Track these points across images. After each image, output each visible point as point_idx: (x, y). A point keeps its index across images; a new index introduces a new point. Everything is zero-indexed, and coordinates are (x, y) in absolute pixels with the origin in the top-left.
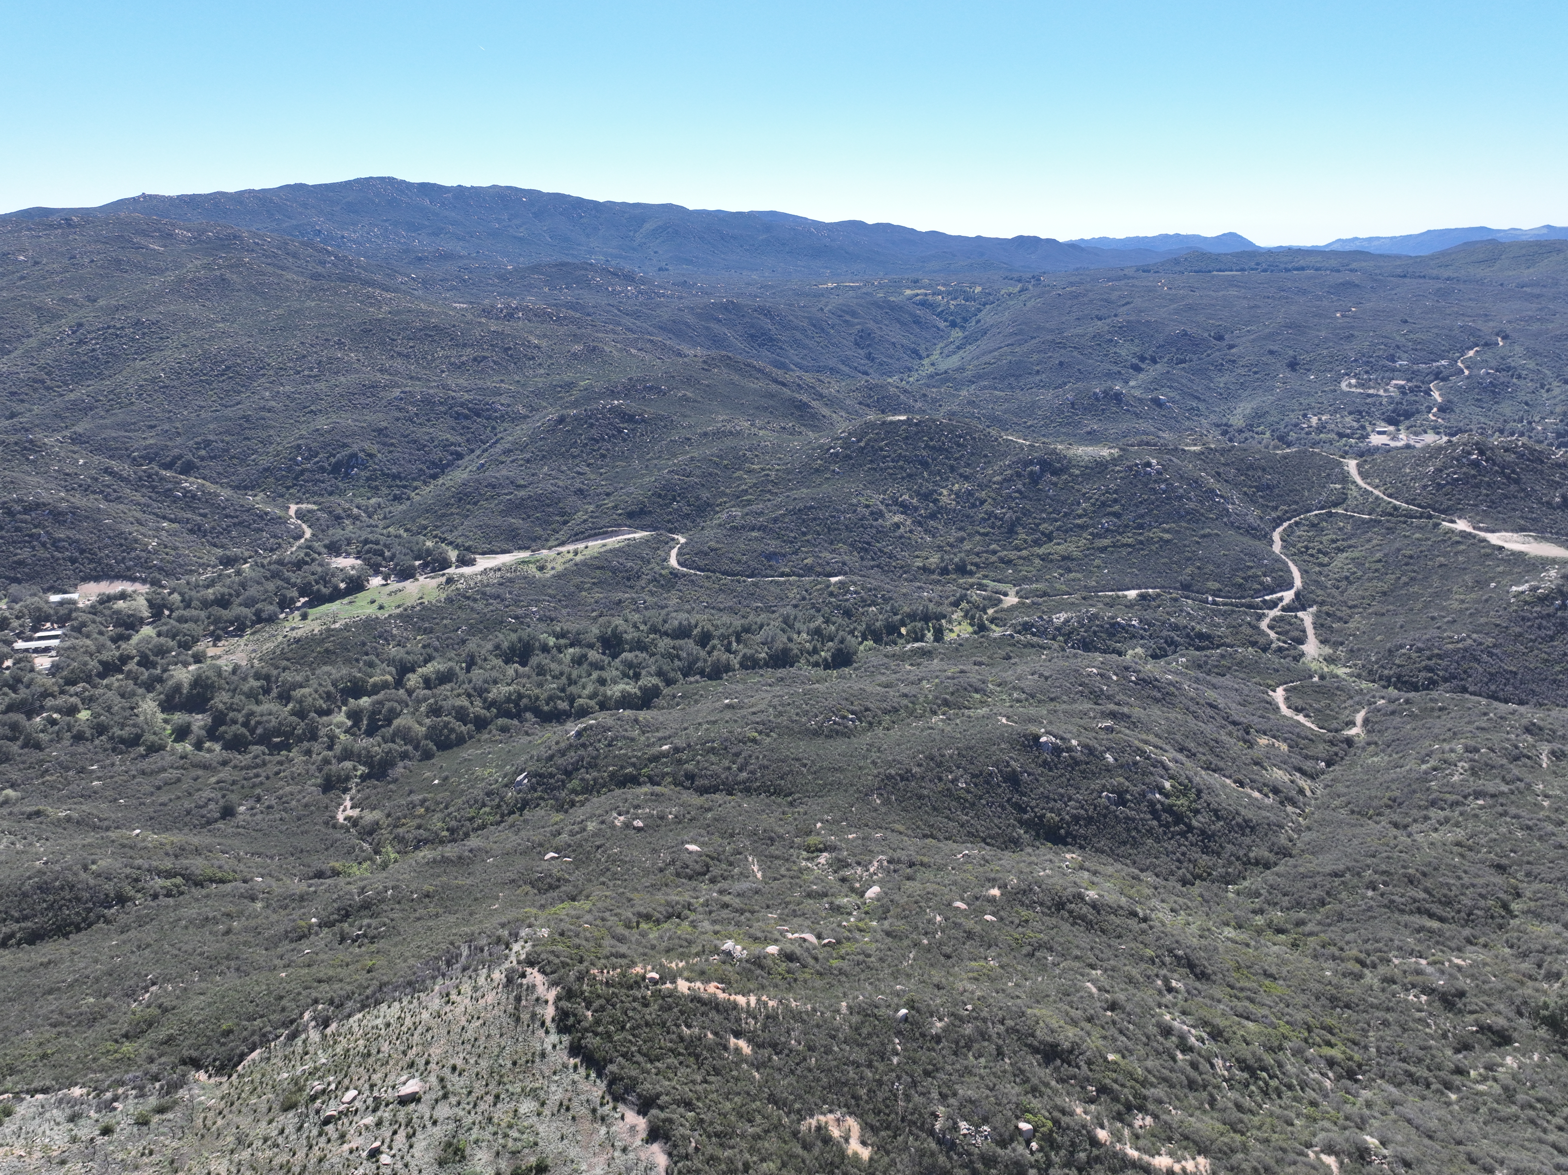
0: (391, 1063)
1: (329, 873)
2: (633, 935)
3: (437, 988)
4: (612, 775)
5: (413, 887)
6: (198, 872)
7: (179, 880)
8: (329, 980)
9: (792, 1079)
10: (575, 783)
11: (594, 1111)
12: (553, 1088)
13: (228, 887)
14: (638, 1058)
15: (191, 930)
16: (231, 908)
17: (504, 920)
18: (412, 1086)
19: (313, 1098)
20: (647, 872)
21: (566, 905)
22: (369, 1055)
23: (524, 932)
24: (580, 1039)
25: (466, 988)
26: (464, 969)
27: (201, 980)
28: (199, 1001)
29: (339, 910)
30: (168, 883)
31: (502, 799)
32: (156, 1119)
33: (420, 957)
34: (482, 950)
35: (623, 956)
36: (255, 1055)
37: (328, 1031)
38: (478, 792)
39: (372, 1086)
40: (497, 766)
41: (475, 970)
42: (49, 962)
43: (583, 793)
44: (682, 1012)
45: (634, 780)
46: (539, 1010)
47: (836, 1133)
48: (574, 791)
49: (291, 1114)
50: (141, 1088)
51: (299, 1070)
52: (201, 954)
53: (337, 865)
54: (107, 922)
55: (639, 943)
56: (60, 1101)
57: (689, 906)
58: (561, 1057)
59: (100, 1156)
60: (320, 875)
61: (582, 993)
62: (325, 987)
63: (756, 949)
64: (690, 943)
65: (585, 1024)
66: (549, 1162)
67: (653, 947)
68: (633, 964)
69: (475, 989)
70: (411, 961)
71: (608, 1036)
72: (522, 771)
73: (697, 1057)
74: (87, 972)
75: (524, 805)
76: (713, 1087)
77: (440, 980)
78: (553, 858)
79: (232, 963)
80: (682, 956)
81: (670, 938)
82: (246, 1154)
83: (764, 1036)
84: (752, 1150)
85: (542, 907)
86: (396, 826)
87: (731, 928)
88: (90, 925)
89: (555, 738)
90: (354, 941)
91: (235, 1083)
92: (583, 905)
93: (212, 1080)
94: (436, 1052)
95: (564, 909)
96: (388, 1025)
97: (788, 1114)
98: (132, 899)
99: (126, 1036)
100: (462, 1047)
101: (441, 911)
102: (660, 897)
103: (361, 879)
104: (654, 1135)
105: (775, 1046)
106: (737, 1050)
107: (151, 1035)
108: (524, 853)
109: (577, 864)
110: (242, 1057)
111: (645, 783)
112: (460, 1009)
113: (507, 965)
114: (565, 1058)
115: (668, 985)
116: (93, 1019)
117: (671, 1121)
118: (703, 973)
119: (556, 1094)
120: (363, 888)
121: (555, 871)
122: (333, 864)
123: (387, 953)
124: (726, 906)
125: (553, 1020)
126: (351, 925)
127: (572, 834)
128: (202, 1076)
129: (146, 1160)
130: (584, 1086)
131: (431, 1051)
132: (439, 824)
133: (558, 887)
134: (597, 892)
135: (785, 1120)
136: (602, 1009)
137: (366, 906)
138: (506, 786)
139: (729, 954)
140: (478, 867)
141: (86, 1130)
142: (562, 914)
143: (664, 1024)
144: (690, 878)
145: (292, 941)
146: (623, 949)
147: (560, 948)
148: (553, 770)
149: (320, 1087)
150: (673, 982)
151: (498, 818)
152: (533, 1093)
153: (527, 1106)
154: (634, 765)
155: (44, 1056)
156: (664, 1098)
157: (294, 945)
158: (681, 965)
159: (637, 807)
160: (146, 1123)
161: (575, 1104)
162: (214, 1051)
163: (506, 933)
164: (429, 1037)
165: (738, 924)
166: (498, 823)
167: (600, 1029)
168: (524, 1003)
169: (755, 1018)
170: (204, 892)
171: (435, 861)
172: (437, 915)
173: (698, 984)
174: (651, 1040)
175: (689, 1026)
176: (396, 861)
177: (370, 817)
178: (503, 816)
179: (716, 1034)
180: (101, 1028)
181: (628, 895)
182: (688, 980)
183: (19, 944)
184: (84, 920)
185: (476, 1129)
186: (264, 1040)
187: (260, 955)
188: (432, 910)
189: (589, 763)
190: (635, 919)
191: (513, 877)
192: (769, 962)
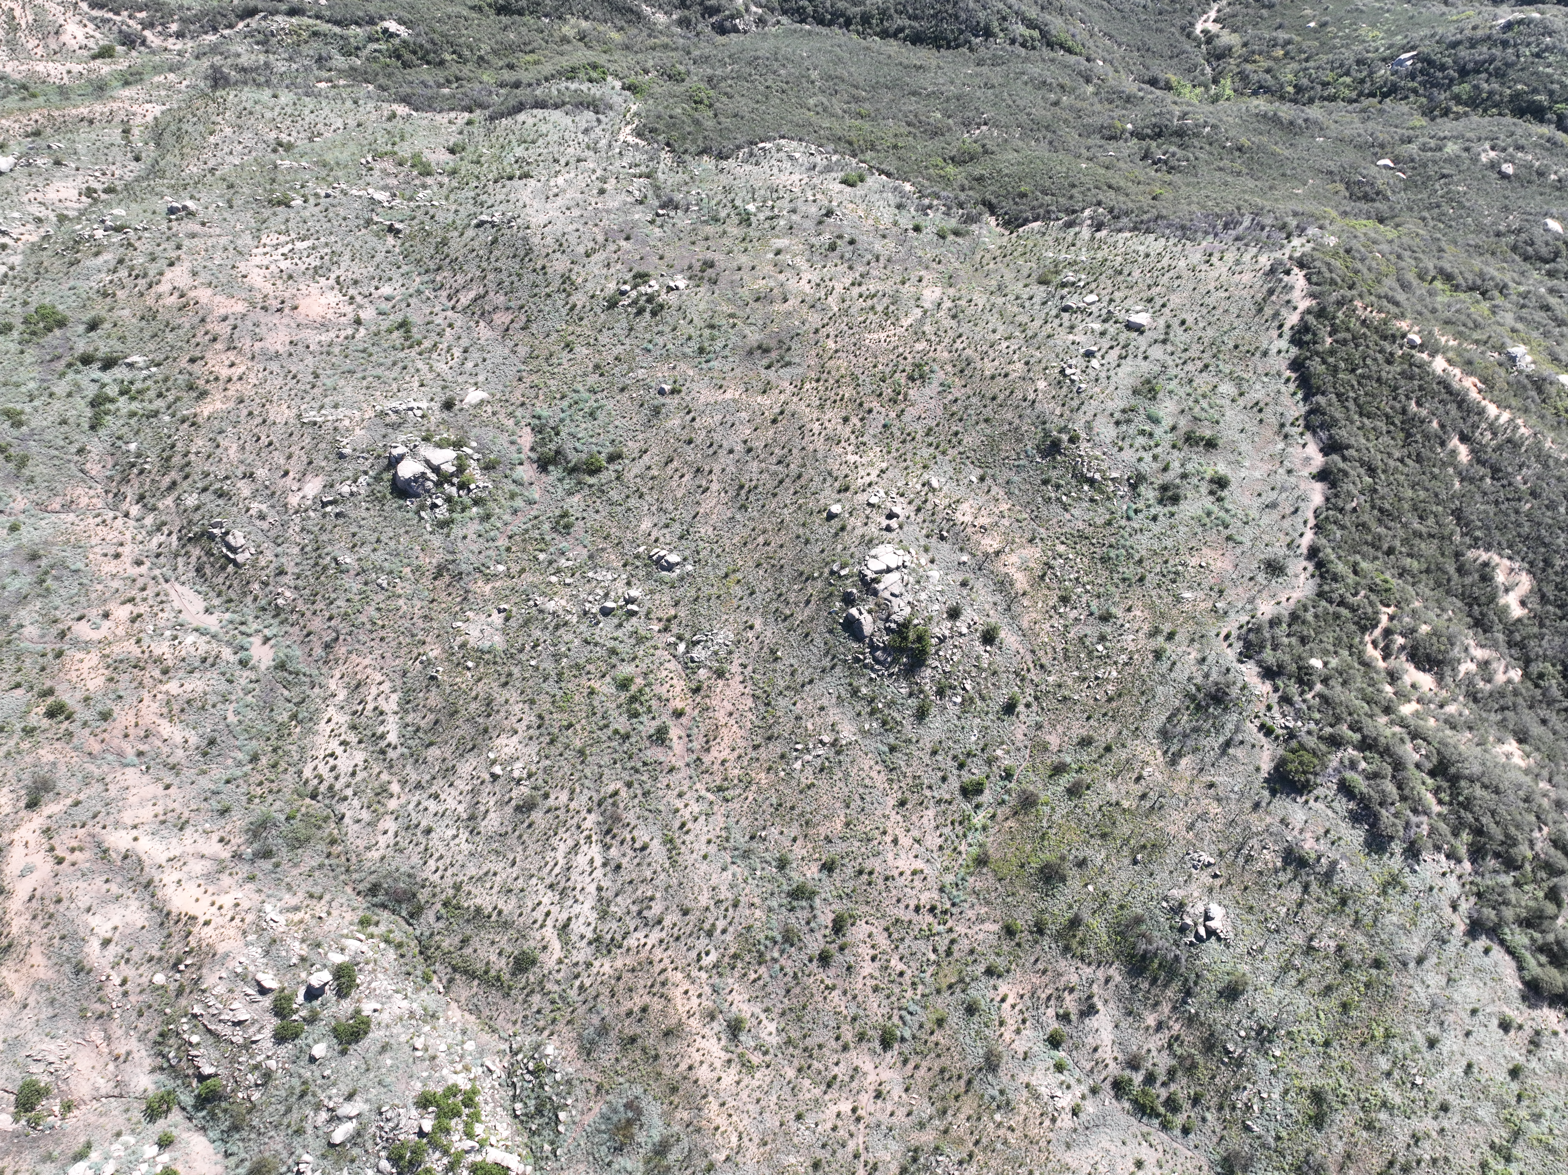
0: (1135, 289)
1: (1162, 84)
2: (1421, 289)
3: (1204, 243)
4: (1516, 96)
5: (1230, 134)
6: (1054, 32)
7: (1036, 34)
8: (1117, 190)
9: (1491, 509)
10: (1464, 89)
11: (1282, 425)
12: (1258, 386)
13: (1072, 59)
14: (1351, 405)
15: (1029, 88)
16: (1067, 81)
17: (1299, 209)
18: (1142, 319)
19: (1064, 285)
20: (1480, 229)
21: (1370, 223)
22: (1120, 273)
23: (1312, 231)
24: (1307, 358)
25: (1230, 257)
26: (1237, 239)
27: (1020, 139)
28: (1012, 156)
29: (1155, 125)
30: (1027, 32)
31: (1370, 74)
32: (951, 238)
33: (1204, 207)
34: (1263, 229)
35: (1397, 304)
36: (1036, 225)
37: (1098, 235)
38: (1348, 56)
39: (1111, 301)
40: (1386, 32)
41: (1247, 245)
42: (921, 67)
43: (1466, 104)
44: (1421, 388)
45: (1538, 113)
46: (1284, 312)
47: (1500, 578)
48: (1457, 98)
49: (1043, 288)
50: (949, 208)
51: (1063, 255)
52: (1029, 114)
53: (1173, 79)
54: (971, 49)
55: (1421, 299)
56: (896, 189)
57: (1503, 289)
58: (1281, 364)
59: (907, 245)
60: (1153, 82)
61: (1334, 318)
62: (1111, 194)
63: (1548, 370)
64: (1477, 326)
65: (1319, 348)
66: (1220, 442)
67: (1434, 311)
68: (1403, 316)
69: (1238, 262)
70: (1194, 208)
71: (1335, 370)
72: (1413, 48)
73: (1409, 435)
74: (944, 89)
75: (1391, 91)
76: (1406, 470)
77: (1210, 238)
78: (1386, 167)
79: (1049, 135)
80: (1459, 335)
81: (1457, 311)
82: (1000, 300)
83: (1490, 455)
84: (1405, 541)
85: (1345, 214)
86: (1246, 61)
87: (1535, 334)
88: (958, 46)
89: (1476, 21)
90: (1154, 163)
91: (1014, 240)
92: (1388, 231)
93: (999, 229)
94: (1175, 300)
95: (1366, 227)
96: (1147, 256)
97: (1463, 535)
98: (994, 35)
99: (952, 159)
100: (1198, 308)
101: (1245, 171)
102: (1477, 263)
103: (1189, 104)
104: (1322, 475)
105: (1496, 472)
106: (1454, 453)
107: (969, 167)
108: (1359, 147)
109: (1409, 185)
110: (1026, 221)
111: (1550, 122)
112: (1214, 274)
113: (1278, 255)
114: (1283, 367)
115: (1425, 356)
116: (936, 133)
117: (1346, 474)
118: (1469, 363)
119: (1257, 393)
120: (1186, 114)
121: (1379, 182)
122: (1170, 76)
123: (1177, 189)
124: (1547, 308)
125: (1292, 328)
126: (1158, 147)
127: (1424, 148)
128: (992, 221)
129: (934, 265)
130: (1286, 400)
131: (1172, 297)
132: (1290, 77)
133: (1373, 200)
134: (1411, 225)
135: (1457, 538)
136: (1344, 342)
137: (1180, 133)
138: (1384, 60)
139: (1513, 359)
140: (1303, 142)
141: (905, 221)
142: (1360, 231)
143: (1396, 389)
144: (1526, 258)
145: (1103, 137)
146: (1401, 296)
147: (1337, 263)
148: (1449, 61)
149: (1072, 279)
150: (1432, 355)
151: (1354, 95)
152: (1239, 381)
153: (1227, 388)
154: (1551, 93)
155: (895, 147)
156: (1352, 452)
157: (1103, 142)
158: (1451, 343)
159: (1519, 148)
160: (943, 237)
161: (1268, 410)
162: (1007, 205)
163: (1295, 223)
164: (1176, 283)
165: (1546, 335)
166: (1351, 101)
167: (1331, 360)
168: (1274, 298)
169: (1495, 434)
170: (1052, 55)
171: (1265, 116)
172: (1239, 174)
173: (1457, 371)
174: (1373, 396)
175: (1419, 404)
176: (1228, 99)
177: (1228, 38)
178: (1360, 94)
179: (1442, 426)
180: (936, 144)
181: (1443, 244)
182: (1449, 361)
183: (905, 40)
184: (955, 39)
185: (1175, 382)
186: (1047, 217)
187: (1072, 137)
188: (1237, 166)
189: (1497, 69)
190: (1432, 273)
191: (1333, 168)
192: (1553, 390)
